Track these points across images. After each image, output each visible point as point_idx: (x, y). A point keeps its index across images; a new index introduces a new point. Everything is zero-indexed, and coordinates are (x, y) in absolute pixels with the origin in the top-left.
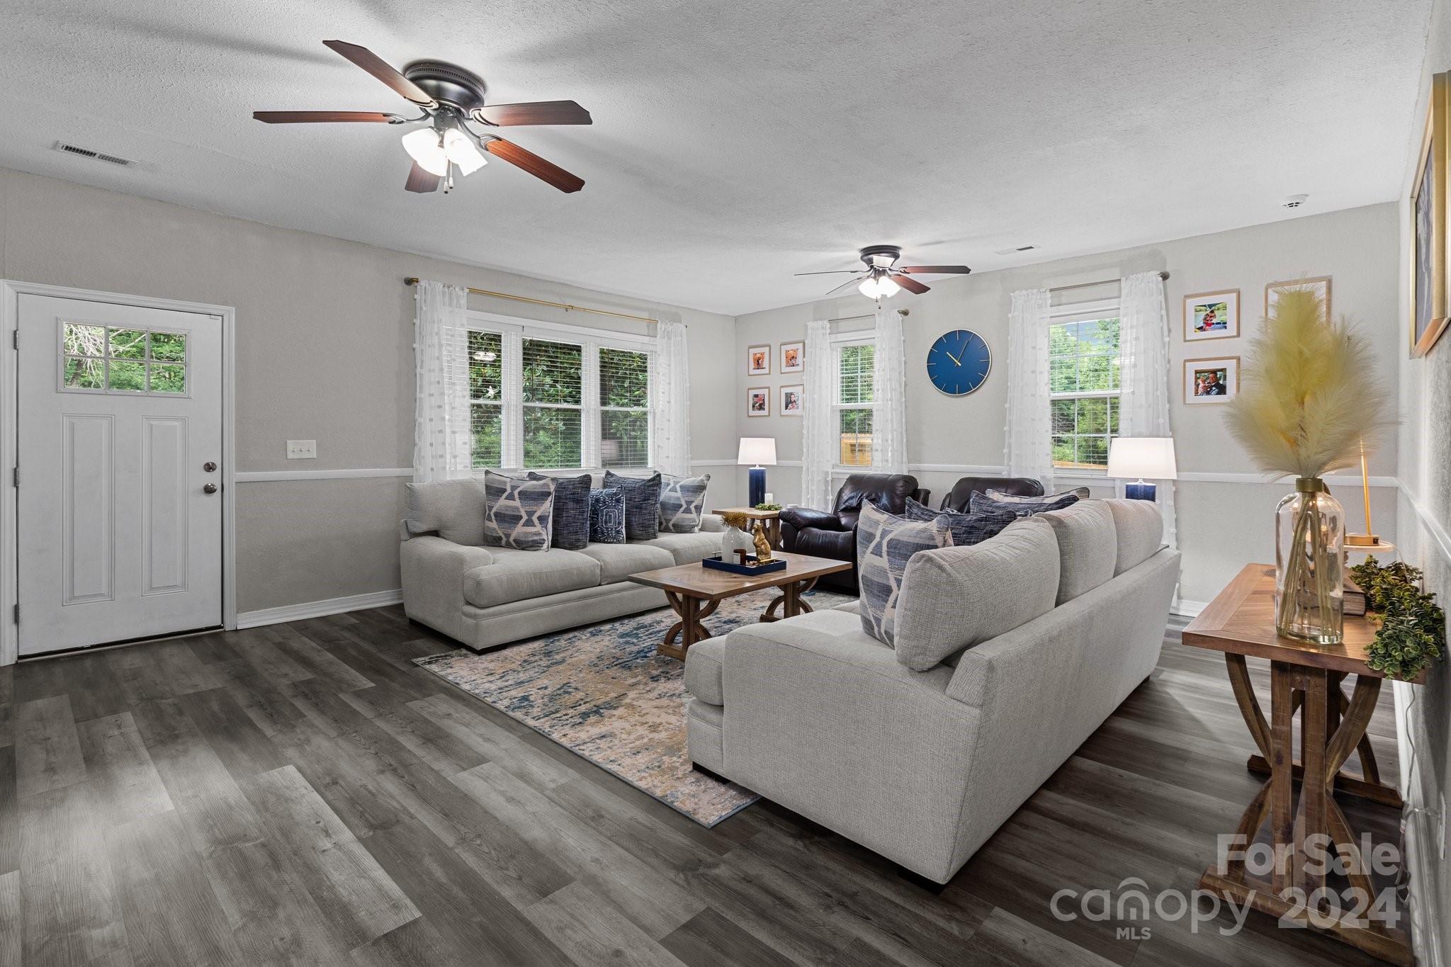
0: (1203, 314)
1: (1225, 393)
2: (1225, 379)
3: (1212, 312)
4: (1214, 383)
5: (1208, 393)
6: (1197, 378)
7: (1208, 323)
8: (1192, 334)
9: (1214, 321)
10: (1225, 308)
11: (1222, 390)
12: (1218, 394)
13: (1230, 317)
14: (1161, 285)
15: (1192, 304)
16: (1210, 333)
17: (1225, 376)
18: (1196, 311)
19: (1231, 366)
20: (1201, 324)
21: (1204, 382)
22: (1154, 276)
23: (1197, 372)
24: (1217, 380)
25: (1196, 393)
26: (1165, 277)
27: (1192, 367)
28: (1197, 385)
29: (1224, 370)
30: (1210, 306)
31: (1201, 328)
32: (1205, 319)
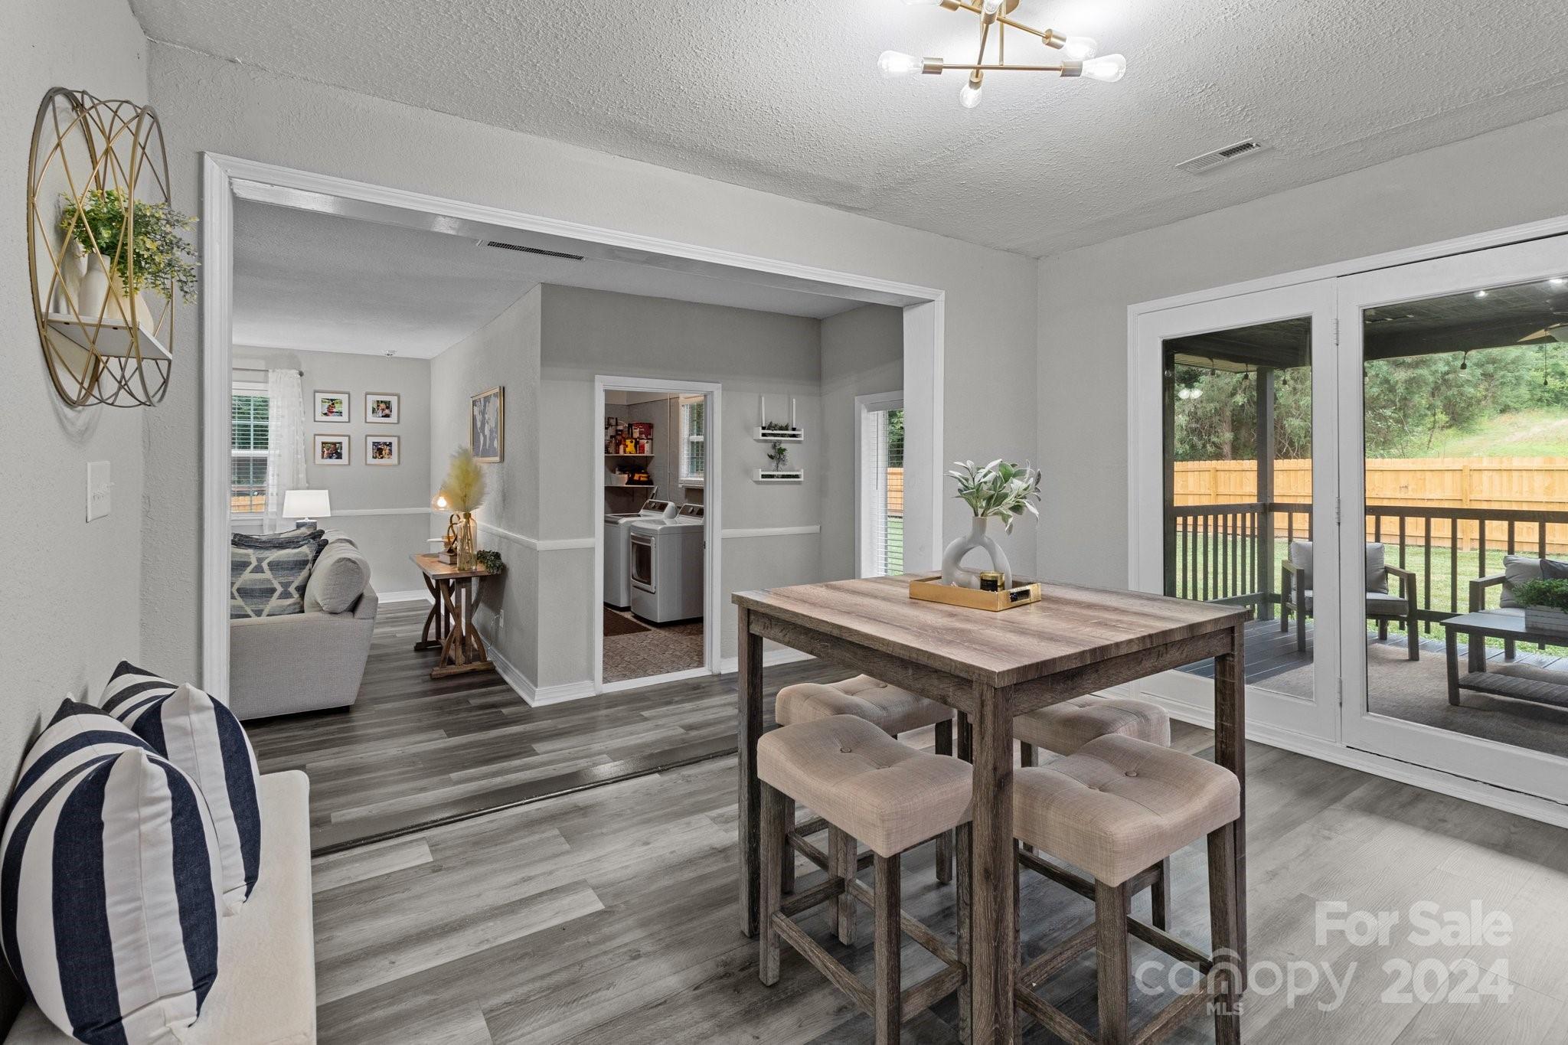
0: (327, 405)
1: (341, 458)
2: (341, 449)
3: (333, 404)
4: (334, 451)
5: (330, 458)
6: (323, 447)
7: (330, 411)
8: (319, 417)
9: (335, 410)
10: (341, 403)
11: (339, 456)
12: (337, 458)
13: (344, 409)
14: (300, 381)
15: (319, 397)
16: (331, 418)
17: (341, 447)
18: (322, 401)
19: (345, 441)
20: (326, 411)
21: (328, 450)
22: (295, 373)
23: (323, 443)
24: (336, 449)
25: (323, 457)
26: (301, 374)
27: (320, 440)
28: (323, 452)
29: (340, 443)
30: (332, 400)
31: (325, 414)
32: (328, 408)
